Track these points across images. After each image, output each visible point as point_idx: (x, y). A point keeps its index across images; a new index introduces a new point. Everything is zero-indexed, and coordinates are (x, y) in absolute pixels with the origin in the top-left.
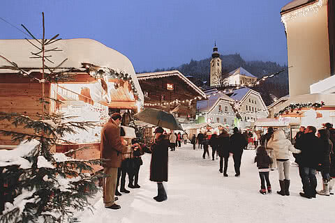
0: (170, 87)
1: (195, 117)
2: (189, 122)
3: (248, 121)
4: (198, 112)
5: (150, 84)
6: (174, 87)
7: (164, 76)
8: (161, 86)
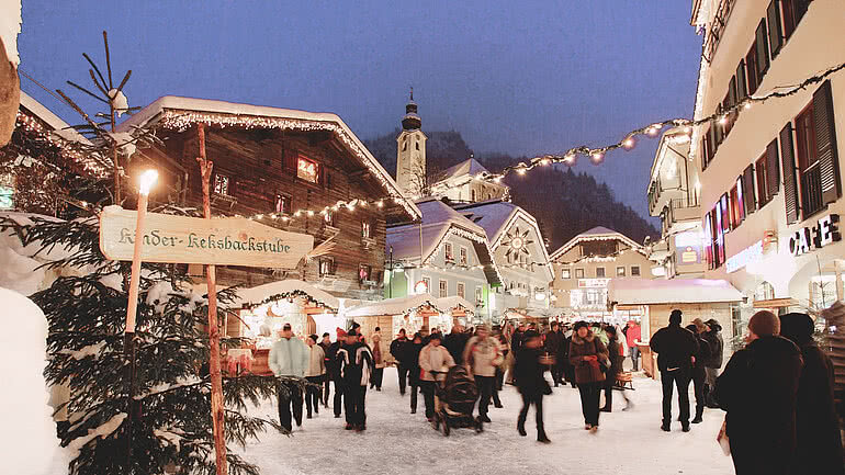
0: (307, 170)
1: (379, 277)
2: (362, 293)
3: (512, 291)
4: (391, 259)
5: (235, 147)
6: (319, 171)
7: (292, 125)
8: (277, 164)
